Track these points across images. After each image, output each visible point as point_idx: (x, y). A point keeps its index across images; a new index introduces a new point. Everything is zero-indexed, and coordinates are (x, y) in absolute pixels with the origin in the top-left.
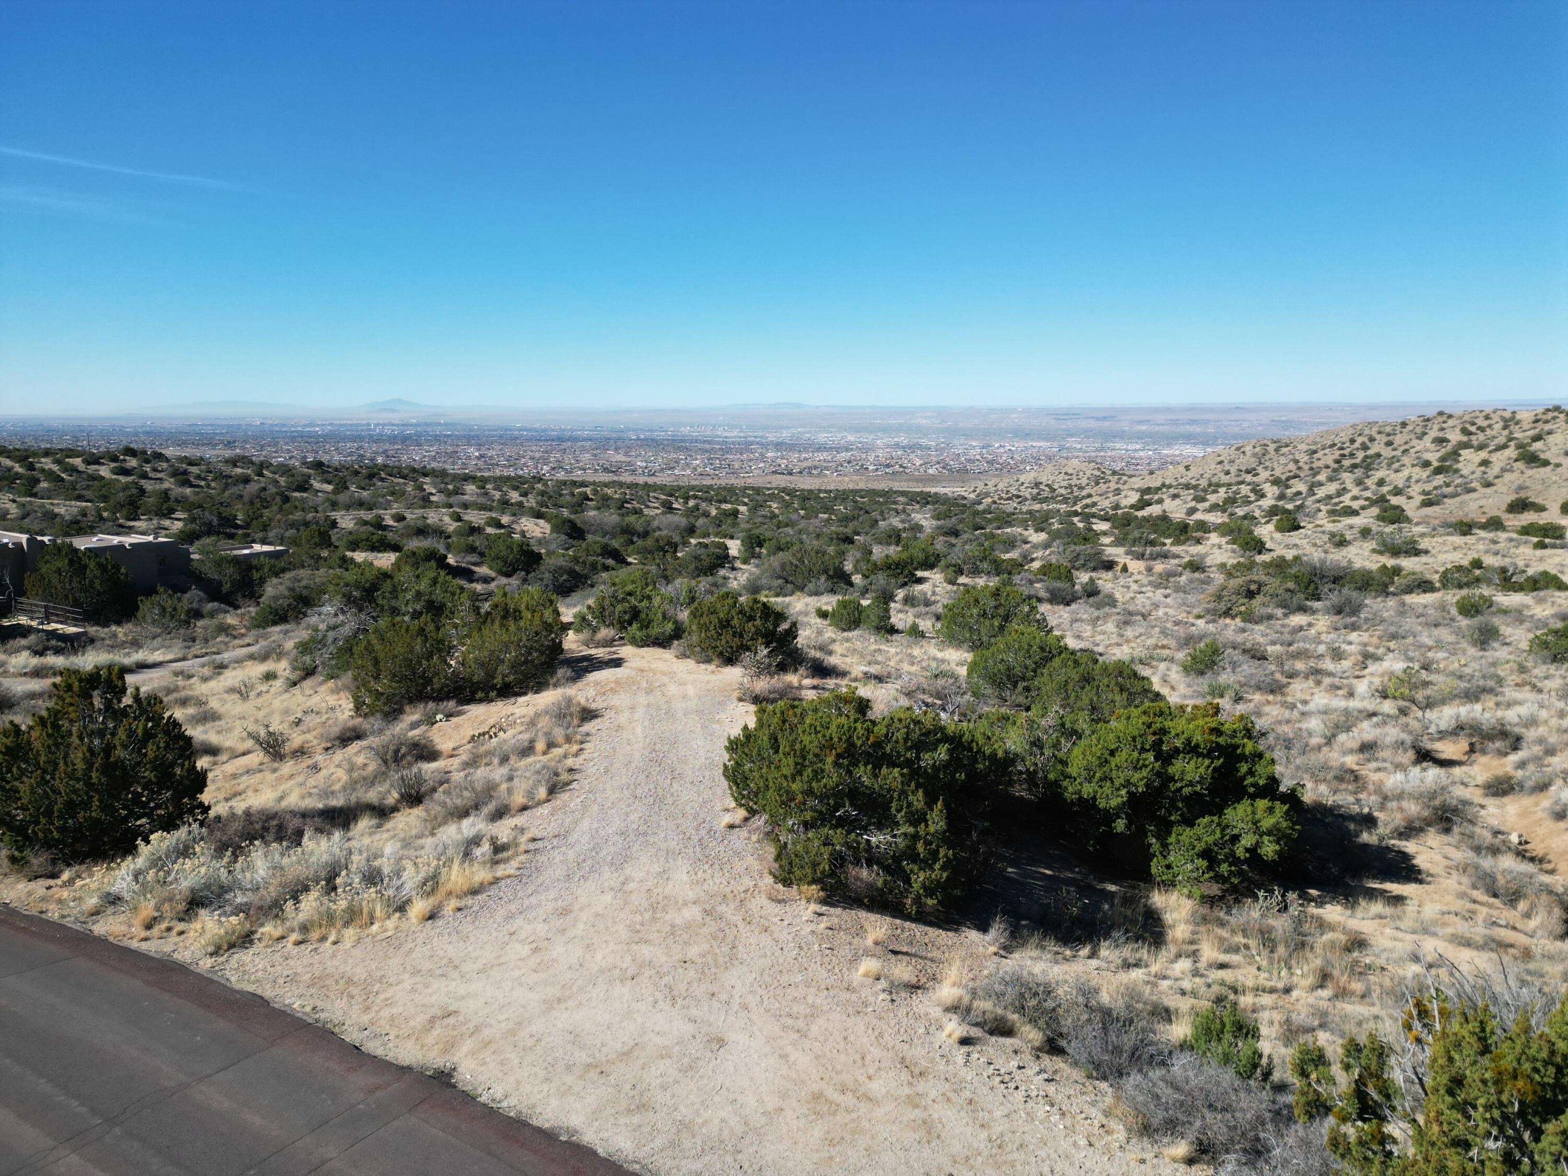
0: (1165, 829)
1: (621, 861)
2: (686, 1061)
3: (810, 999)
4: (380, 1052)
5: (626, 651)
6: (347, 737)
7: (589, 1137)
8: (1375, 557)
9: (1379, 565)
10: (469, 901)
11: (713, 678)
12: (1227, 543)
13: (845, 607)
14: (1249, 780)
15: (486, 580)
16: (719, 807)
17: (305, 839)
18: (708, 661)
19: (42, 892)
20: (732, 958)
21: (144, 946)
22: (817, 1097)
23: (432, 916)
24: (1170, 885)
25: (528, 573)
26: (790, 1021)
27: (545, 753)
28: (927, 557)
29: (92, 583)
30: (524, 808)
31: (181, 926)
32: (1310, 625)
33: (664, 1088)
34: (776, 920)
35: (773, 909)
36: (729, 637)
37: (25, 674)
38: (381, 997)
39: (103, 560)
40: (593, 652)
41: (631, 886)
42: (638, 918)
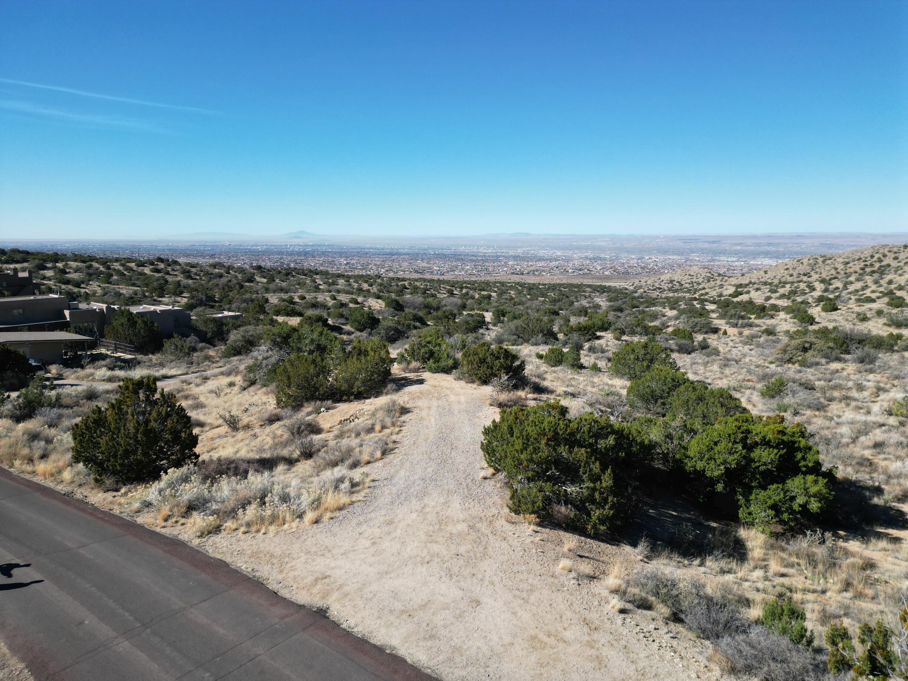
0: (748, 491)
1: (423, 494)
2: (458, 612)
3: (530, 581)
4: (288, 596)
5: (426, 375)
6: (273, 419)
7: (403, 652)
8: (886, 328)
9: (888, 333)
10: (337, 514)
11: (475, 392)
12: (791, 318)
13: (553, 353)
15: (349, 333)
16: (478, 466)
17: (250, 474)
18: (473, 382)
19: (111, 498)
20: (485, 554)
21: (163, 531)
22: (534, 638)
23: (317, 522)
24: (750, 525)
25: (372, 329)
26: (518, 593)
27: (380, 432)
28: (603, 324)
29: (139, 331)
30: (368, 463)
31: (183, 521)
32: (843, 369)
33: (445, 626)
34: (511, 534)
35: (508, 527)
36: (485, 369)
37: (104, 380)
38: (289, 565)
39: (145, 319)
40: (407, 375)
41: (427, 510)
42: (431, 528)
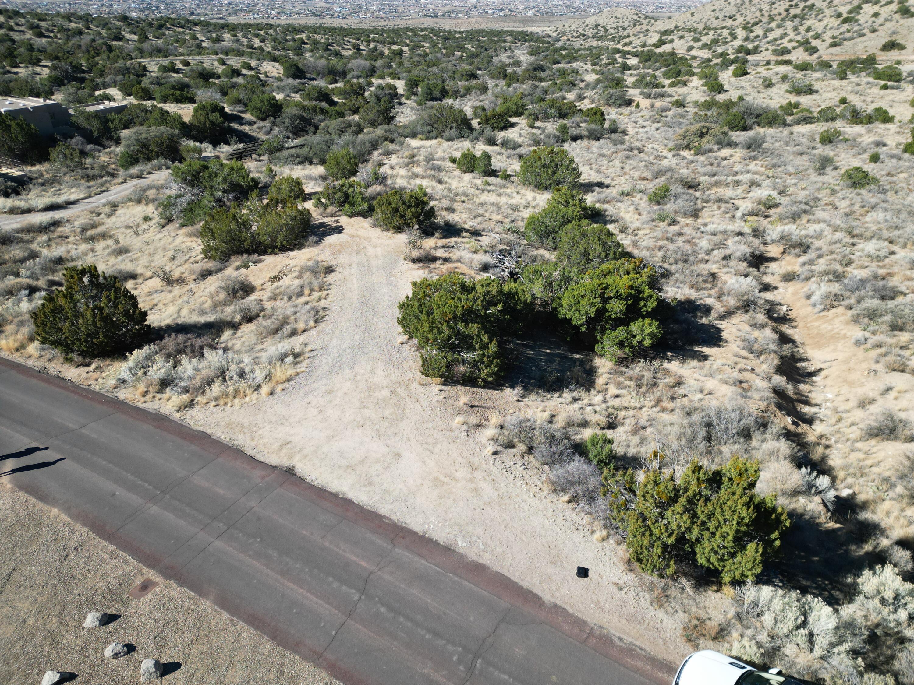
1: (353, 363)
2: (386, 464)
3: (435, 435)
4: (262, 459)
5: (344, 220)
6: (205, 274)
7: (351, 495)
8: (787, 95)
9: (787, 101)
10: (286, 385)
11: (390, 242)
12: (702, 85)
13: (466, 158)
14: (644, 309)
15: (251, 123)
16: (396, 332)
17: (206, 354)
18: (388, 230)
19: (84, 375)
20: (404, 416)
21: (145, 406)
22: (436, 479)
23: (272, 394)
25: (275, 118)
26: (426, 446)
27: (310, 295)
28: (518, 108)
29: (16, 137)
30: (304, 331)
31: (159, 396)
32: (731, 156)
33: (378, 476)
34: (422, 395)
35: (421, 389)
36: (398, 218)
37: (5, 212)
38: (258, 434)
39: (19, 121)
40: (325, 220)
41: (358, 378)
42: (363, 395)
